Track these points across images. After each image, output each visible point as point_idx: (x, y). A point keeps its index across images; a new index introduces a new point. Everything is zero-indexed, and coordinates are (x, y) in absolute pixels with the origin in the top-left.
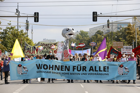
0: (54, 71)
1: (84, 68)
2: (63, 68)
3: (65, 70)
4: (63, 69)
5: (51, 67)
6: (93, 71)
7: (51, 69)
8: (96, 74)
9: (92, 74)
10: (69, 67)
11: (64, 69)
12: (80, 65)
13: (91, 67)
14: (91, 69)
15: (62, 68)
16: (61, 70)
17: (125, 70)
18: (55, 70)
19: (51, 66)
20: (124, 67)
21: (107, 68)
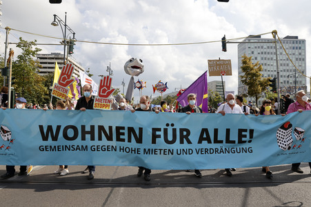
0: (96, 142)
1: (185, 135)
2: (123, 134)
3: (130, 141)
4: (122, 137)
5: (88, 133)
6: (209, 142)
7: (88, 136)
8: (216, 150)
9: (206, 150)
10: (141, 129)
11: (126, 137)
12: (172, 125)
13: (205, 131)
14: (205, 136)
15: (119, 134)
16: (118, 139)
17: (296, 135)
18: (100, 139)
19: (88, 129)
20: (293, 128)
21: (248, 134)
